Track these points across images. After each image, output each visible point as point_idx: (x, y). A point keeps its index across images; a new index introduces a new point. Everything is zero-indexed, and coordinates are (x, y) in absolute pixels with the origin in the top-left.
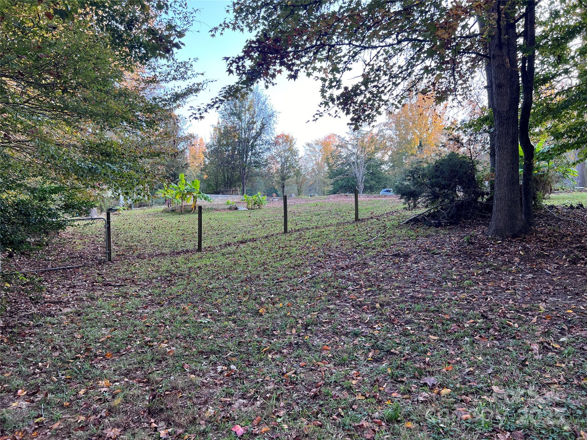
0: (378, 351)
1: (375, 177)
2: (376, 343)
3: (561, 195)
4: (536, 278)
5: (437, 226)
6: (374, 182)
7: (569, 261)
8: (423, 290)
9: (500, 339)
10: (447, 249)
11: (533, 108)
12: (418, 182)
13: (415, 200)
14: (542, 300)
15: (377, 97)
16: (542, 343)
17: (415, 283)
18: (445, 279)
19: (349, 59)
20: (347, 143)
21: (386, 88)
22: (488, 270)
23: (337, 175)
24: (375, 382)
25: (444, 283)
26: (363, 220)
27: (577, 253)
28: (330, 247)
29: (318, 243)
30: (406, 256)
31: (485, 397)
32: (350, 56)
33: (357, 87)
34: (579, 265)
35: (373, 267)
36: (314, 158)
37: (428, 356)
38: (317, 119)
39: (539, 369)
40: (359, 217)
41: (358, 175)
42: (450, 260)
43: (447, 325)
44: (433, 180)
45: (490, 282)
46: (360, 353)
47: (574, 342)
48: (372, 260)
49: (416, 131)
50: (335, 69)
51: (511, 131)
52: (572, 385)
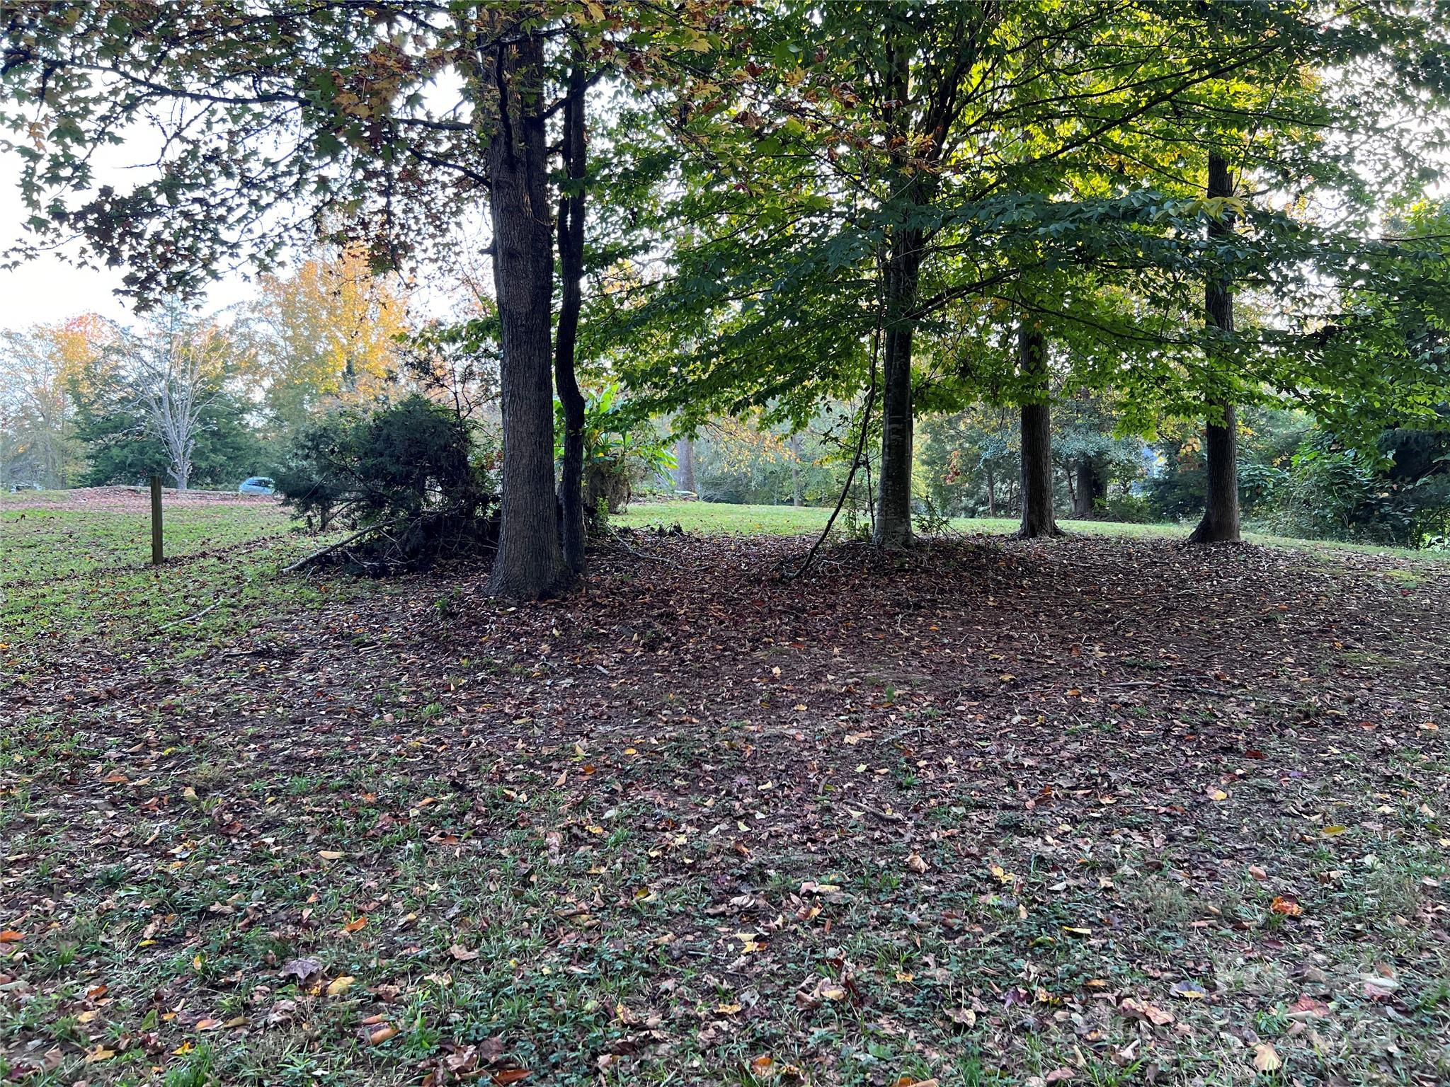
0: (174, 916)
1: (226, 445)
2: (169, 895)
3: (649, 506)
4: (578, 686)
5: (376, 576)
6: (221, 459)
7: (643, 646)
8: (320, 738)
9: (485, 834)
10: (393, 632)
11: (586, 316)
12: (331, 464)
13: (325, 509)
14: (581, 734)
15: (205, 230)
16: (569, 828)
17: (303, 721)
18: (379, 706)
19: (112, 110)
20: (138, 344)
21: (230, 210)
22: (481, 676)
23: (105, 432)
24: (151, 1002)
25: (377, 715)
26: (176, 561)
27: (658, 626)
28: (61, 641)
29: (20, 630)
30: (289, 654)
31: (433, 977)
32: (115, 103)
33: (142, 193)
34: (660, 652)
35: (190, 688)
36: (29, 377)
37: (311, 905)
38: (16, 264)
39: (556, 887)
40: (166, 553)
41: (172, 435)
42: (398, 658)
43: (369, 818)
44: (370, 462)
45: (483, 702)
46: (118, 931)
47: (630, 816)
48: (190, 671)
49: (339, 334)
50: (67, 130)
51: (536, 360)
52: (614, 909)
